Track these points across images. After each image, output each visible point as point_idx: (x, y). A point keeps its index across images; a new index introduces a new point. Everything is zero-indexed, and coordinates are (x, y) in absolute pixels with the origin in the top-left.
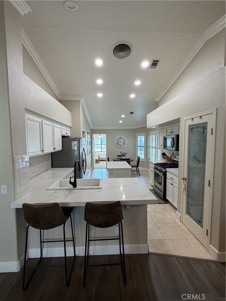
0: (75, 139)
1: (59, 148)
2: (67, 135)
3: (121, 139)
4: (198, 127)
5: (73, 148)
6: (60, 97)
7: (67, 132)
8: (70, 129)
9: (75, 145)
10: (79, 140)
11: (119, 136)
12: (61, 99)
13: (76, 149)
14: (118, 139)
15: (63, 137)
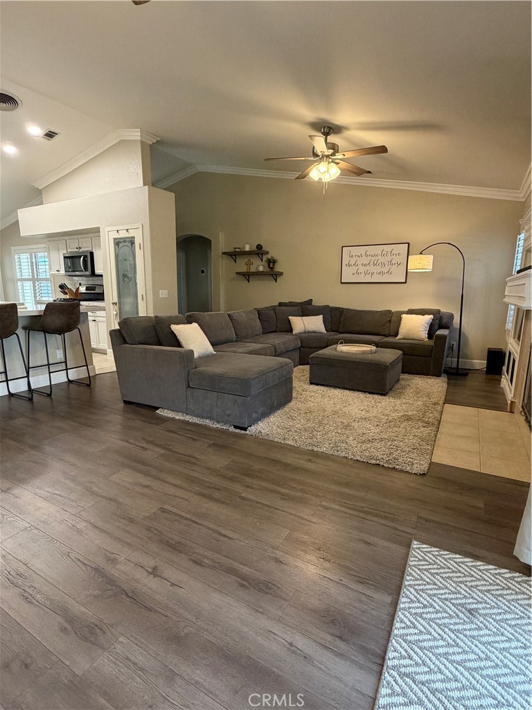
4: (125, 241)
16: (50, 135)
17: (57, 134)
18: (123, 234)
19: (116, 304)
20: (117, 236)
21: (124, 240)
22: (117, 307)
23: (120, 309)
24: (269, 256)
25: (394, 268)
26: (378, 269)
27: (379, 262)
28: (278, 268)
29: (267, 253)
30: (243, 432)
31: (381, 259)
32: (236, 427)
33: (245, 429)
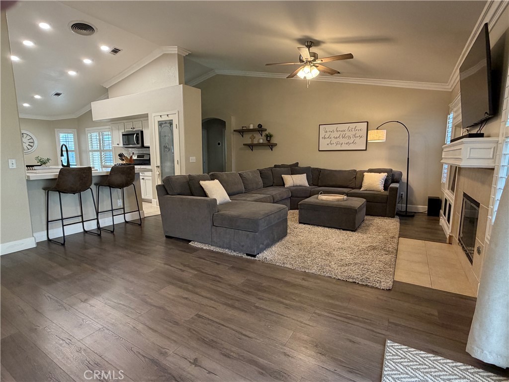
16: (115, 51)
17: (120, 50)
18: (165, 118)
19: (159, 167)
20: (160, 119)
21: (165, 122)
22: (159, 169)
23: (162, 171)
24: (267, 132)
25: (357, 140)
26: (346, 140)
27: (347, 135)
28: (274, 141)
29: (266, 130)
30: (253, 258)
31: (348, 133)
32: (247, 255)
33: (255, 256)
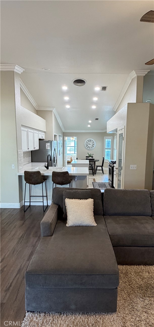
0: (48, 142)
1: (37, 148)
2: (43, 138)
3: (90, 142)
5: (47, 148)
6: (37, 108)
7: (42, 136)
8: (44, 134)
9: (48, 146)
10: (51, 142)
11: (89, 139)
12: (38, 110)
13: (49, 149)
14: (88, 142)
15: (40, 140)
17: (106, 87)
18: (121, 132)
21: (121, 135)
22: (117, 171)
